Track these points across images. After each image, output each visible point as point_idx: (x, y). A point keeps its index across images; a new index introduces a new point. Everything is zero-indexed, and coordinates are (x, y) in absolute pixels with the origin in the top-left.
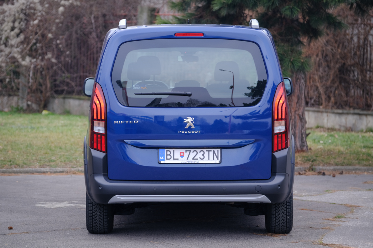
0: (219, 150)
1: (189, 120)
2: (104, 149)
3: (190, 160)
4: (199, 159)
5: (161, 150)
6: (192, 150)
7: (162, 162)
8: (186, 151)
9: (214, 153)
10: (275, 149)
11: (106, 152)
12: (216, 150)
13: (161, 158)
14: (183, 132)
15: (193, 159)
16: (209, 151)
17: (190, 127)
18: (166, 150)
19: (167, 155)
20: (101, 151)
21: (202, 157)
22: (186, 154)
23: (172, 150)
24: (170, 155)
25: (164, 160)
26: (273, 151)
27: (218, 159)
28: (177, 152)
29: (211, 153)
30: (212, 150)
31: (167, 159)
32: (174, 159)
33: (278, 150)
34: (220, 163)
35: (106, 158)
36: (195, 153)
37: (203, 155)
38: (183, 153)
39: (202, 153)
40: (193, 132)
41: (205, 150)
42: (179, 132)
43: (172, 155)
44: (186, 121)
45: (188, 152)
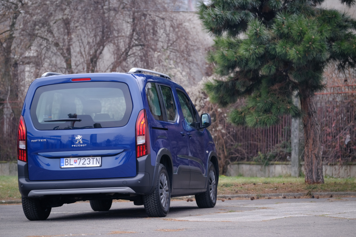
0: (100, 158)
1: (79, 137)
2: (25, 160)
3: (81, 165)
4: (86, 164)
5: (62, 159)
6: (82, 158)
7: (62, 167)
8: (78, 159)
9: (97, 159)
10: (138, 155)
11: (27, 161)
12: (98, 158)
13: (62, 164)
14: (75, 146)
15: (83, 164)
16: (93, 159)
17: (79, 142)
18: (65, 159)
19: (66, 162)
20: (24, 161)
21: (89, 163)
22: (78, 161)
23: (69, 159)
24: (67, 162)
25: (63, 166)
26: (137, 157)
27: (99, 164)
28: (73, 160)
29: (95, 160)
30: (96, 158)
31: (66, 165)
32: (70, 165)
33: (140, 157)
34: (101, 166)
35: (27, 166)
36: (84, 160)
37: (89, 161)
38: (76, 160)
39: (89, 160)
40: (81, 145)
41: (91, 158)
42: (73, 146)
43: (69, 162)
44: (77, 138)
45: (79, 160)
